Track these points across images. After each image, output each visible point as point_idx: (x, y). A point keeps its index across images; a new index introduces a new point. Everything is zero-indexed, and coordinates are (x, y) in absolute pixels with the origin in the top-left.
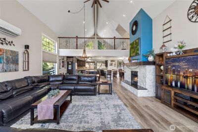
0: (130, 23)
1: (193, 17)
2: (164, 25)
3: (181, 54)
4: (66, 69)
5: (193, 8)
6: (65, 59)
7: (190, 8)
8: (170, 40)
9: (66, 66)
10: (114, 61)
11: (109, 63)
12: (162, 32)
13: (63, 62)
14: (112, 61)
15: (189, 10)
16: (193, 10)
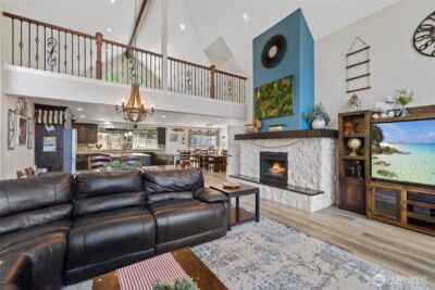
0: (255, 41)
1: (426, 45)
2: (348, 55)
3: (404, 115)
4: (32, 152)
5: (425, 30)
6: (30, 113)
7: (420, 28)
8: (366, 86)
9: (32, 139)
10: (181, 130)
11: (169, 134)
12: (345, 71)
13: (23, 122)
14: (176, 130)
15: (417, 32)
16: (428, 33)
